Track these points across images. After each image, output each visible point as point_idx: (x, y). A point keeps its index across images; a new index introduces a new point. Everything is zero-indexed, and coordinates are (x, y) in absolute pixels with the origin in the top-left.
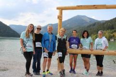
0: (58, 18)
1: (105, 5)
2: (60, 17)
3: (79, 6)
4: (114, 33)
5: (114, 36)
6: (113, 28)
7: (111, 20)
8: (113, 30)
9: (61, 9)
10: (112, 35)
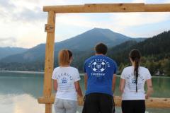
0: (46, 29)
1: (143, 4)
2: (50, 29)
3: (89, 6)
4: (160, 61)
5: (160, 65)
6: (159, 52)
7: (155, 38)
8: (159, 56)
9: (53, 11)
10: (157, 63)
